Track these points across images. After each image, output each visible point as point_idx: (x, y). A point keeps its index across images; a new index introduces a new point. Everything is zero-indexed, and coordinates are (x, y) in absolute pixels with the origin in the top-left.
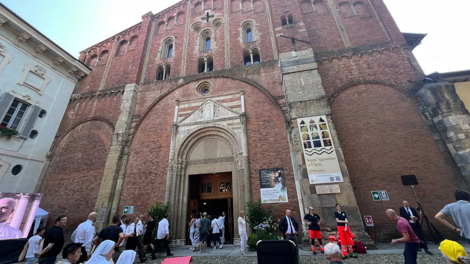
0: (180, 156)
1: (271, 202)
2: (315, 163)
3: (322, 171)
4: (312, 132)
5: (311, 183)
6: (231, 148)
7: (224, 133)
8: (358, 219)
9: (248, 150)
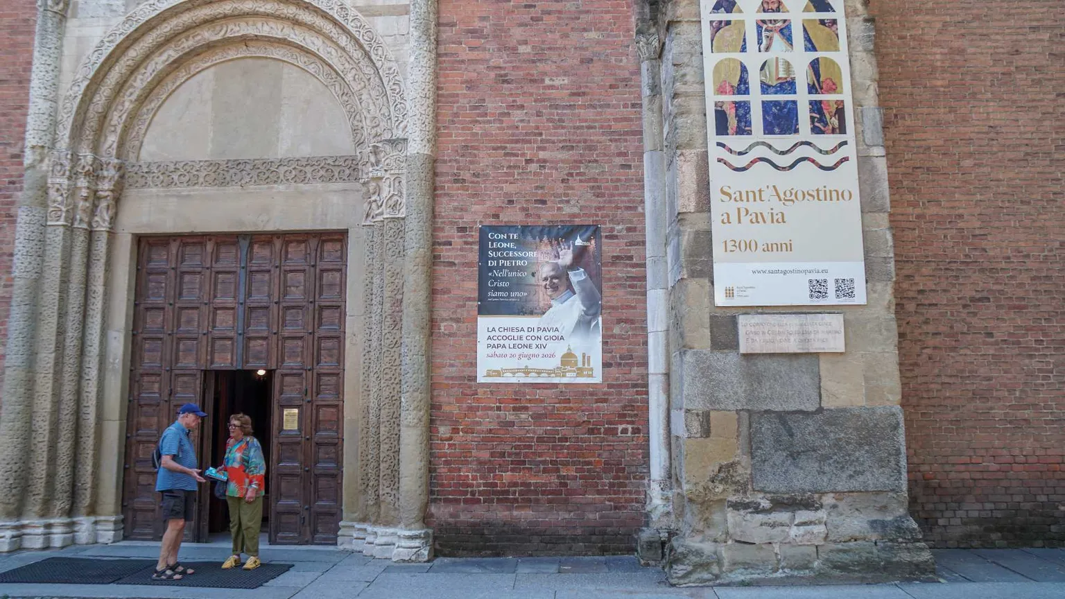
0: (88, 134)
1: (521, 379)
2: (754, 207)
3: (779, 247)
4: (765, 56)
5: (720, 300)
6: (353, 114)
7: (319, 32)
8: (893, 464)
9: (438, 129)
